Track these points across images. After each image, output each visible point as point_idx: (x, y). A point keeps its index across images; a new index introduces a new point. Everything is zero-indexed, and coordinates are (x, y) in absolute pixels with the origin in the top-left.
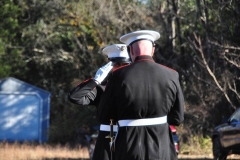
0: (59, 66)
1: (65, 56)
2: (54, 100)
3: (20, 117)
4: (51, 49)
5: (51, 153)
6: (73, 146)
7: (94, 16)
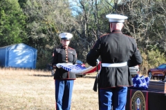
0: (41, 40)
1: (43, 35)
2: (38, 52)
3: (23, 60)
4: (38, 33)
5: (37, 73)
6: (45, 71)
7: (55, 21)
